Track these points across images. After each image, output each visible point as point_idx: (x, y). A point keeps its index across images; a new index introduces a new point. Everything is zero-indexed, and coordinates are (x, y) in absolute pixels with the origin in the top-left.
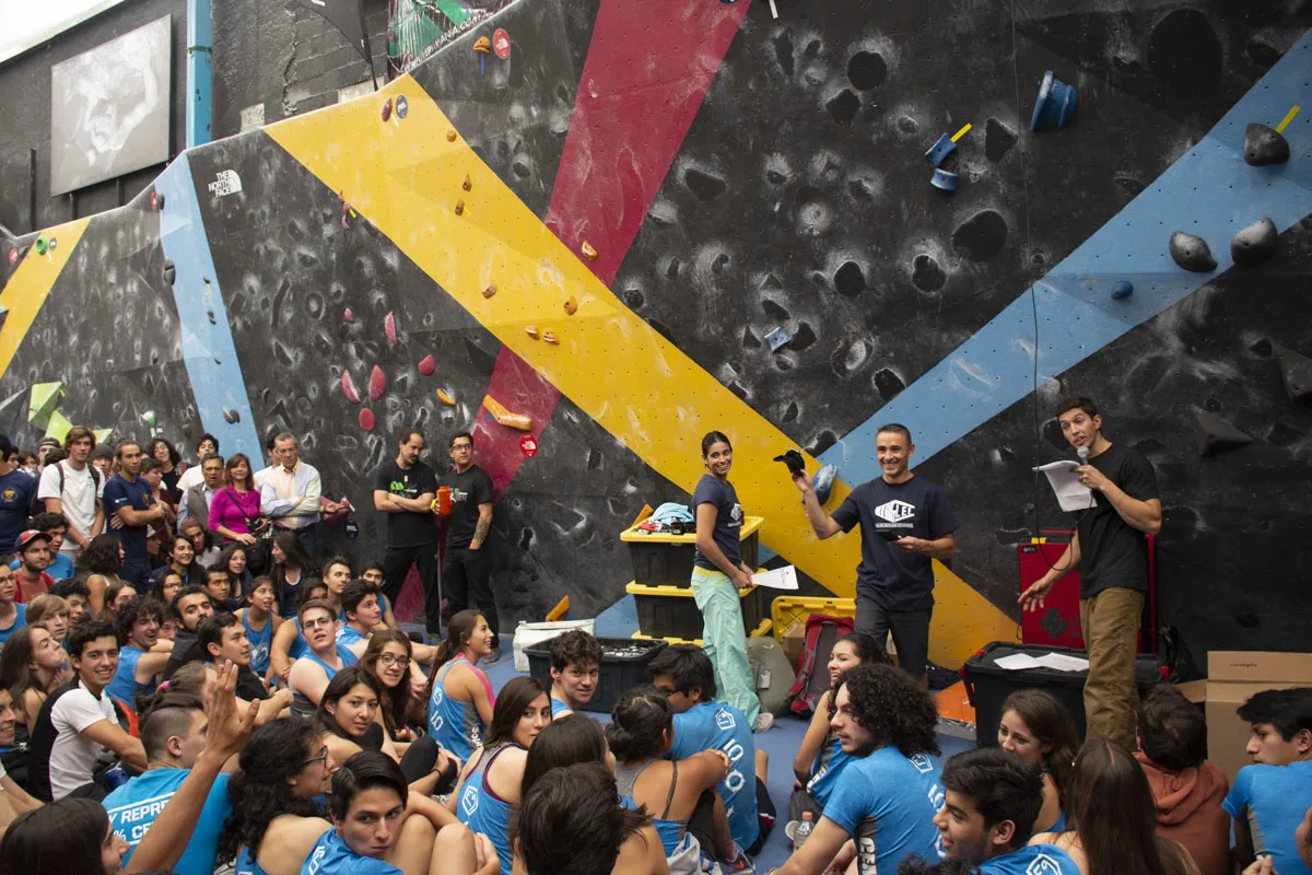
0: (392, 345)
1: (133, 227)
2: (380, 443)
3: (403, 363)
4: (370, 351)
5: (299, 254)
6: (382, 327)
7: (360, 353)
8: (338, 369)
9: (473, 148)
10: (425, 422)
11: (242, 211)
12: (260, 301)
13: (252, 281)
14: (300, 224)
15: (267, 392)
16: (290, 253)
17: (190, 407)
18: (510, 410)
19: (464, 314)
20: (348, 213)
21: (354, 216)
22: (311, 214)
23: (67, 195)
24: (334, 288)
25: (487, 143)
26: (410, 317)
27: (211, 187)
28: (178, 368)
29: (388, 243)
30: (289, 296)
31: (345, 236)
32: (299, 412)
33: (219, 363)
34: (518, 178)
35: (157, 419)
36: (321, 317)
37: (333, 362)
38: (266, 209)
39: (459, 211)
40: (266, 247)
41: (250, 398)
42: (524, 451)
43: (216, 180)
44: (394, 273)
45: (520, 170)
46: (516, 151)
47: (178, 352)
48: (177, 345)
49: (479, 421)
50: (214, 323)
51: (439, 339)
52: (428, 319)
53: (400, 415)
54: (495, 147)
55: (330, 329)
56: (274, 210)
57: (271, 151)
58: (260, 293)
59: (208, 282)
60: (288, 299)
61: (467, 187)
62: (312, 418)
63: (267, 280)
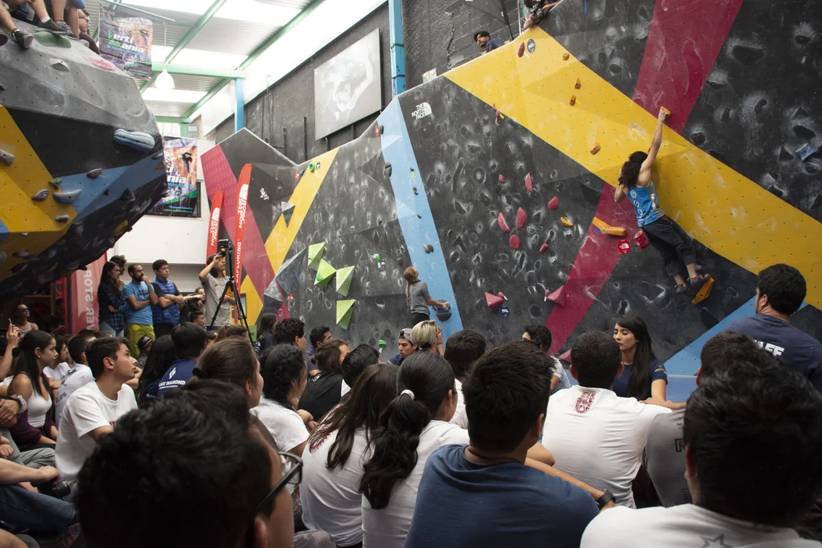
0: (530, 194)
1: (364, 149)
2: (523, 256)
3: (537, 204)
4: (515, 199)
5: (469, 146)
6: (524, 183)
7: (509, 201)
8: (495, 212)
9: (581, 61)
10: (552, 240)
11: (433, 125)
12: (445, 177)
13: (440, 166)
14: (469, 128)
15: (451, 232)
16: (463, 146)
17: (402, 247)
18: (610, 224)
19: (579, 167)
20: (499, 117)
21: (503, 118)
22: (476, 121)
23: (324, 138)
24: (491, 163)
25: (591, 57)
26: (542, 175)
27: (413, 114)
28: (394, 225)
29: (526, 131)
30: (463, 171)
31: (498, 130)
32: (471, 242)
33: (420, 217)
34: (613, 74)
35: (381, 257)
36: (484, 182)
37: (492, 209)
38: (447, 122)
39: (573, 102)
40: (448, 145)
41: (440, 237)
42: (621, 250)
43: (416, 110)
44: (530, 149)
45: (615, 69)
46: (611, 57)
47: (394, 215)
48: (394, 211)
49: (590, 235)
50: (417, 194)
51: (562, 186)
52: (554, 175)
53: (536, 237)
54: (596, 57)
55: (489, 189)
56: (452, 122)
57: (449, 87)
58: (445, 173)
59: (412, 170)
60: (463, 174)
61: (578, 86)
62: (479, 245)
63: (449, 165)
